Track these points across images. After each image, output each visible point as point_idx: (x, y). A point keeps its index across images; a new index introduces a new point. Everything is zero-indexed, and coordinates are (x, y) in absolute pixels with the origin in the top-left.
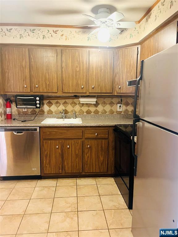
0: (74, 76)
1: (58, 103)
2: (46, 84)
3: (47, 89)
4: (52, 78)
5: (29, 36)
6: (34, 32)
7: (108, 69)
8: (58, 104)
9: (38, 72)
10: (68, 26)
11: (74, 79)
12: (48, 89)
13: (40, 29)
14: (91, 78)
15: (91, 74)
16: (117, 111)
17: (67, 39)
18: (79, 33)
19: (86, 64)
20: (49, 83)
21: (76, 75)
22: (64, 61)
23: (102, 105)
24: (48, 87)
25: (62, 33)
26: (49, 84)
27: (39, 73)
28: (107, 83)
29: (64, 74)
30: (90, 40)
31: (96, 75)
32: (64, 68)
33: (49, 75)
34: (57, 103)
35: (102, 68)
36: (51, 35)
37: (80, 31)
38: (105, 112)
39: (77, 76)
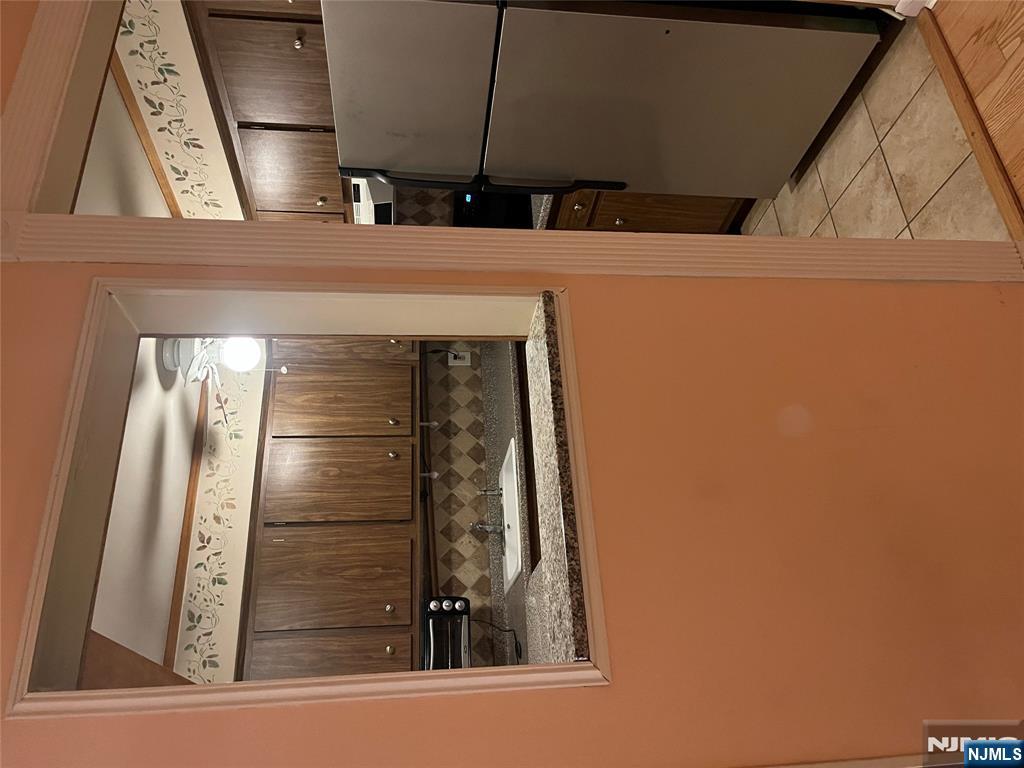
0: (355, 482)
1: (450, 560)
2: (381, 577)
3: (400, 574)
4: (362, 558)
5: (211, 633)
6: (200, 617)
7: (336, 378)
8: (454, 557)
9: (342, 606)
10: (189, 502)
11: (365, 482)
12: (399, 571)
13: (191, 595)
14: (364, 429)
15: (350, 430)
16: (473, 367)
17: (232, 502)
18: (215, 465)
19: (316, 445)
20: (377, 566)
21: (354, 476)
22: (304, 517)
23: (453, 412)
24: (394, 571)
25: (210, 519)
26: (384, 568)
27: (344, 603)
28: (382, 381)
29: (349, 515)
30: (240, 430)
31: (353, 415)
32: (328, 515)
33: (352, 567)
34: (448, 561)
35: (332, 396)
36: (213, 558)
37: (210, 463)
38: (475, 401)
39: (357, 473)
